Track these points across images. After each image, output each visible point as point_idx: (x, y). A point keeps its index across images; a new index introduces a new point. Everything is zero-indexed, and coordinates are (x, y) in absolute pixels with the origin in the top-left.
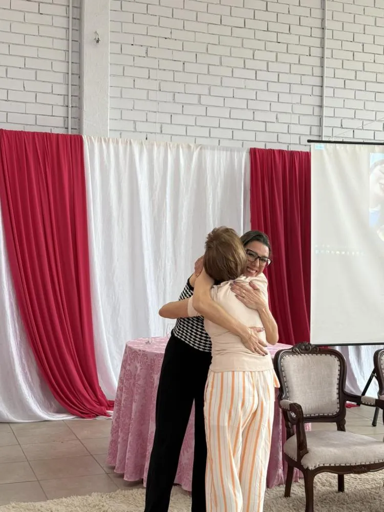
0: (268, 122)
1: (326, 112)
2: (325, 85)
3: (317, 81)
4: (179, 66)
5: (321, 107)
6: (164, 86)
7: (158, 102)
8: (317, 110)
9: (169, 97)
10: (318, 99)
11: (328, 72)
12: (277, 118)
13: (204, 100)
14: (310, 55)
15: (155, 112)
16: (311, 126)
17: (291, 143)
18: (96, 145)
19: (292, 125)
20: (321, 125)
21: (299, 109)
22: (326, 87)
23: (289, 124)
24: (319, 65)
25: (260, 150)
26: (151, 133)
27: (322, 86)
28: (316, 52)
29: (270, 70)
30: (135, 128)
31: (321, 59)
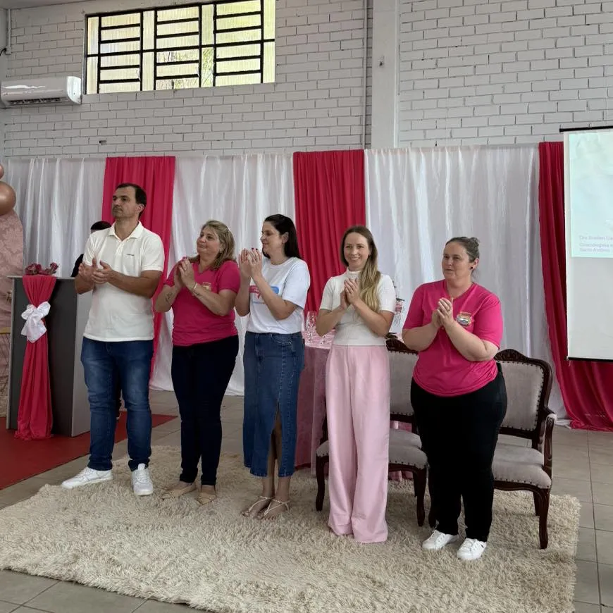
4: (470, 70)
6: (454, 93)
7: (448, 108)
9: (460, 102)
12: (587, 106)
13: (497, 99)
15: (445, 119)
18: (376, 156)
26: (441, 139)
29: (576, 56)
30: (425, 136)
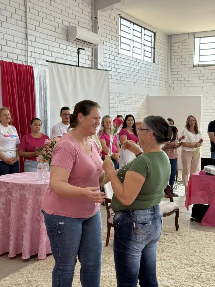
0: (3, 45)
1: (29, 43)
2: (28, 28)
3: (23, 25)
5: (26, 39)
8: (24, 41)
10: (24, 35)
11: (29, 21)
12: (6, 43)
14: (20, 9)
16: (22, 50)
17: (14, 58)
19: (14, 49)
20: (26, 50)
21: (16, 39)
22: (28, 29)
23: (12, 48)
24: (24, 16)
25: (5, 62)
27: (26, 28)
28: (23, 8)
29: (2, 14)
31: (25, 13)
